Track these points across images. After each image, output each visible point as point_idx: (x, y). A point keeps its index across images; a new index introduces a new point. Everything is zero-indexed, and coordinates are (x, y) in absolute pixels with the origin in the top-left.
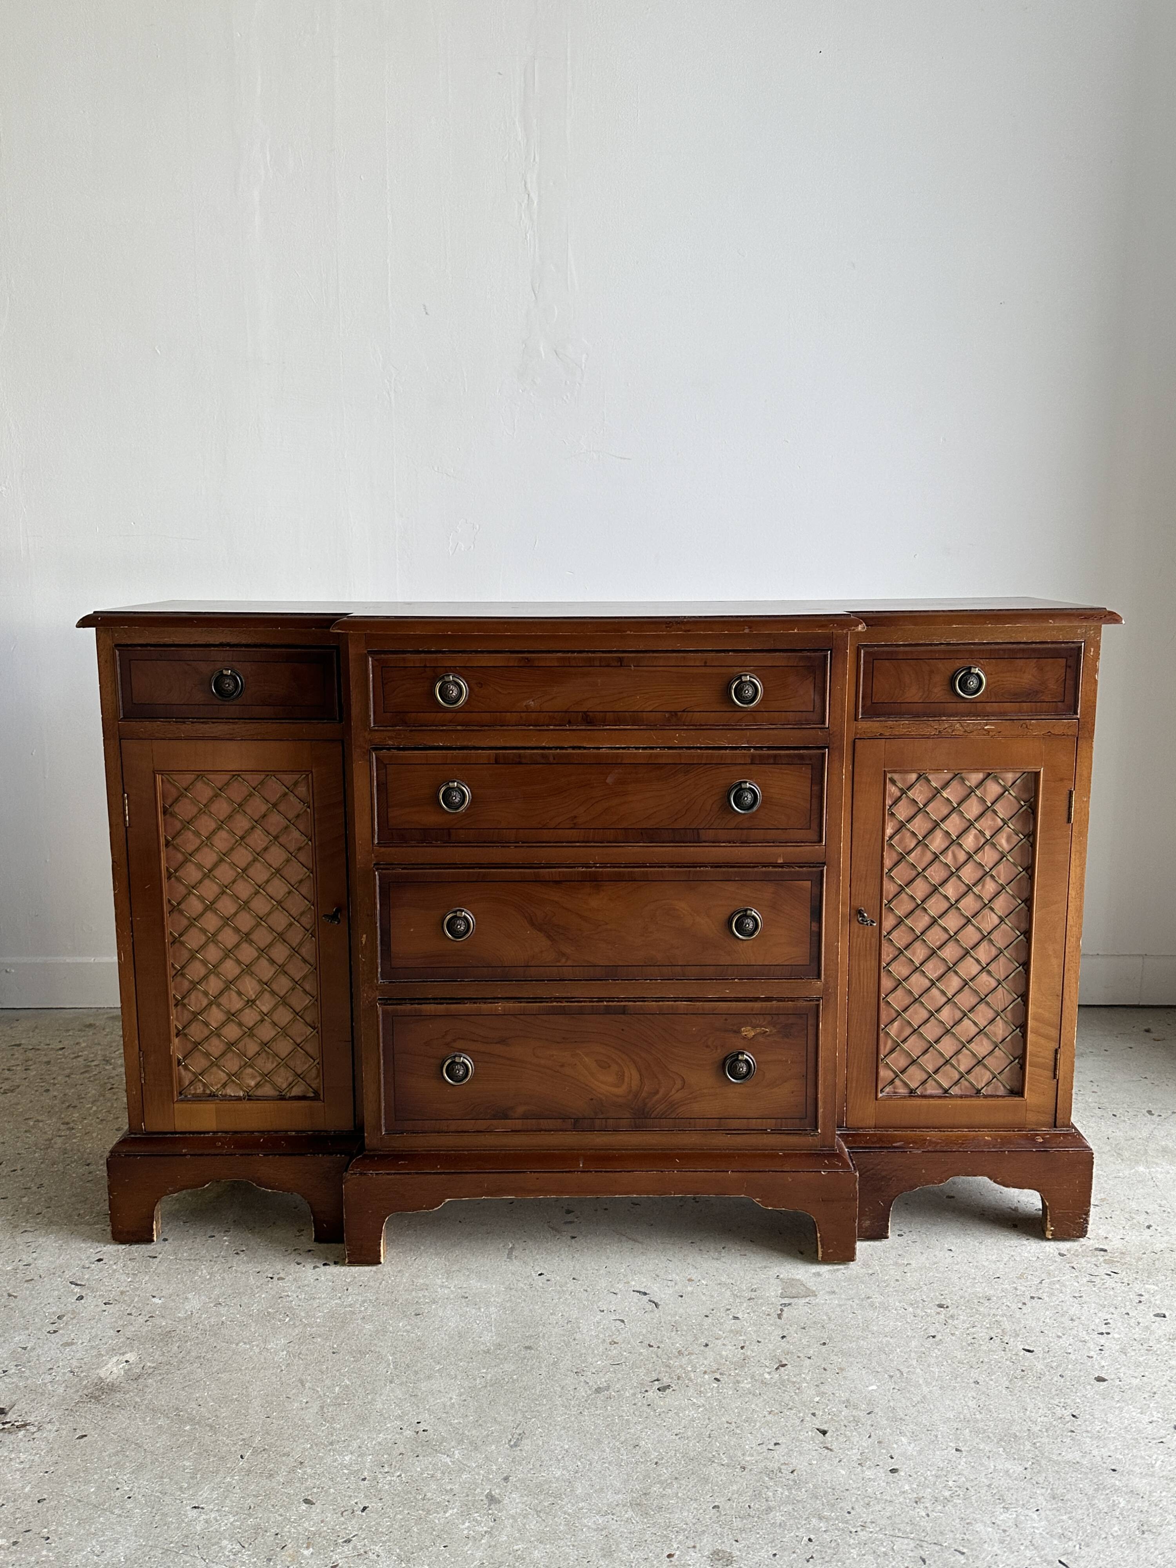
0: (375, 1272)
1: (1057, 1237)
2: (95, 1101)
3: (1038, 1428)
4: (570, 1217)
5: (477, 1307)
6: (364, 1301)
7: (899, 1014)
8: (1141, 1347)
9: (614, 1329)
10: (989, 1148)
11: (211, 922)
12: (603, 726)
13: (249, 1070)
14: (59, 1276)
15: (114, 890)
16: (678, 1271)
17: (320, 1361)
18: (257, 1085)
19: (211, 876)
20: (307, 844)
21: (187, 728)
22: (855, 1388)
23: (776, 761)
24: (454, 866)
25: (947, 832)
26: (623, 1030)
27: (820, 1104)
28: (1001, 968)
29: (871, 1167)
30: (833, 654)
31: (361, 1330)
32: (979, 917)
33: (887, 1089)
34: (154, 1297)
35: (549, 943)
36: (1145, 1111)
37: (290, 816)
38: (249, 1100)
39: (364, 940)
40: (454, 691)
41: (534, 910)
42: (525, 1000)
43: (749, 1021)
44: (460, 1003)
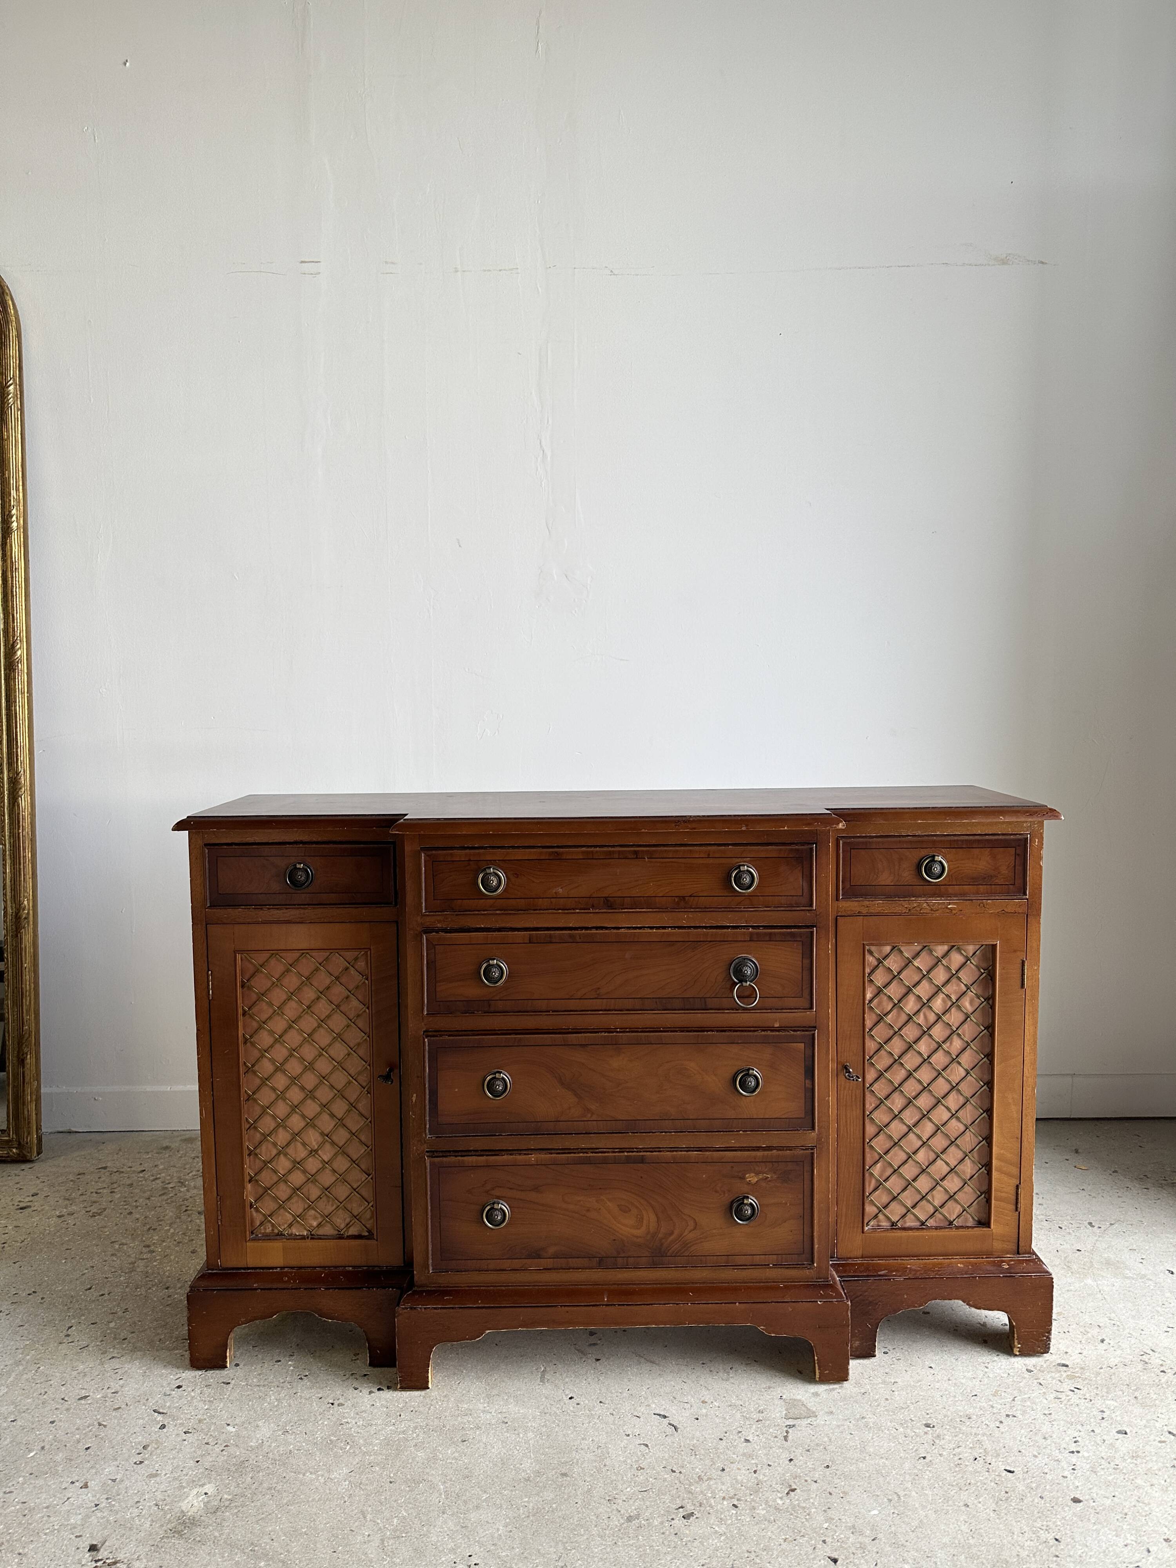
1: (1026, 1353)
2: (172, 1223)
3: (1026, 1553)
4: (593, 1339)
5: (516, 1432)
6: (416, 1428)
7: (881, 1157)
8: (1108, 1466)
9: (639, 1454)
10: (962, 1274)
11: (280, 1081)
12: (622, 908)
13: (312, 1212)
14: (144, 1404)
15: (198, 1055)
16: (692, 1393)
17: (378, 1491)
18: (319, 1225)
19: (281, 1040)
20: (365, 1011)
21: (265, 914)
22: (859, 1513)
23: (771, 938)
24: (493, 1032)
25: (919, 996)
26: (641, 1177)
27: (816, 1240)
28: (969, 1114)
29: (859, 1293)
30: (818, 847)
31: (414, 1459)
32: (948, 1070)
33: (872, 1223)
34: (228, 1425)
35: (577, 1100)
36: (1086, 1223)
37: (350, 988)
38: (312, 1239)
39: (414, 1099)
40: (494, 881)
41: (563, 1070)
42: (555, 1151)
43: (752, 1168)
44: (498, 1155)
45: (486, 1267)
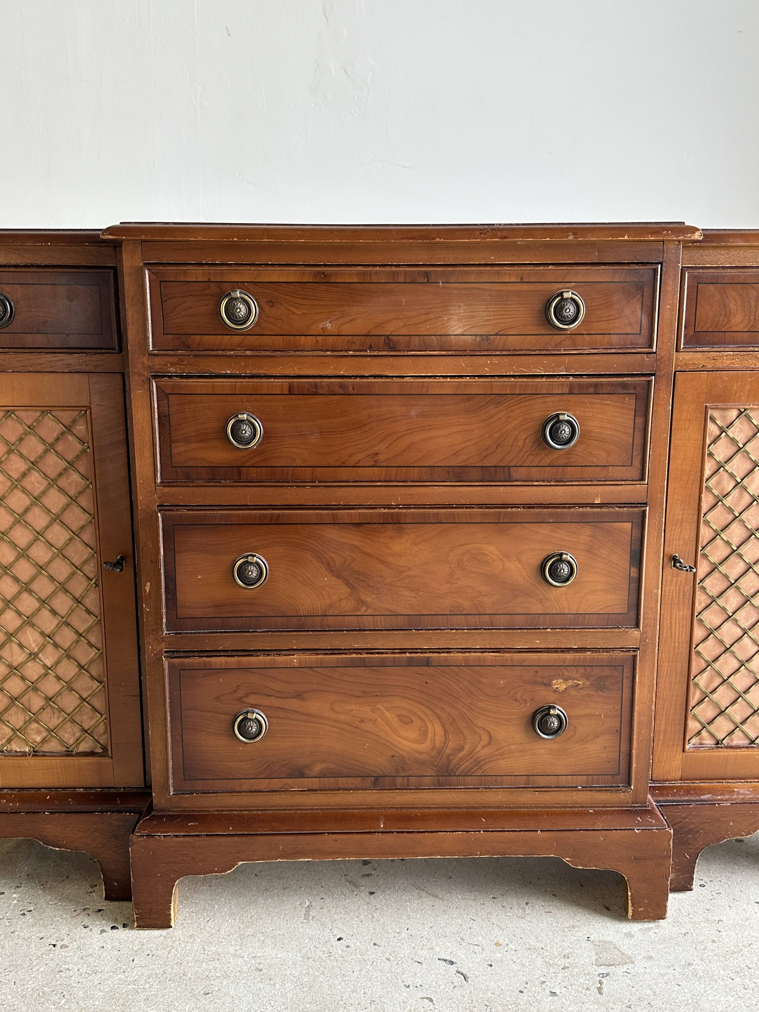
0: (165, 937)
4: (367, 869)
5: (272, 982)
6: (150, 976)
7: (709, 664)
12: (408, 351)
13: (34, 726)
16: (483, 932)
18: (44, 741)
20: (87, 487)
23: (596, 390)
24: (244, 507)
26: (426, 683)
27: (633, 759)
29: (678, 820)
30: (664, 268)
33: (693, 741)
35: (348, 590)
37: (69, 459)
38: (34, 755)
39: (148, 589)
40: (242, 310)
41: (332, 555)
42: (323, 652)
43: (561, 673)
44: (252, 655)
45: (239, 788)
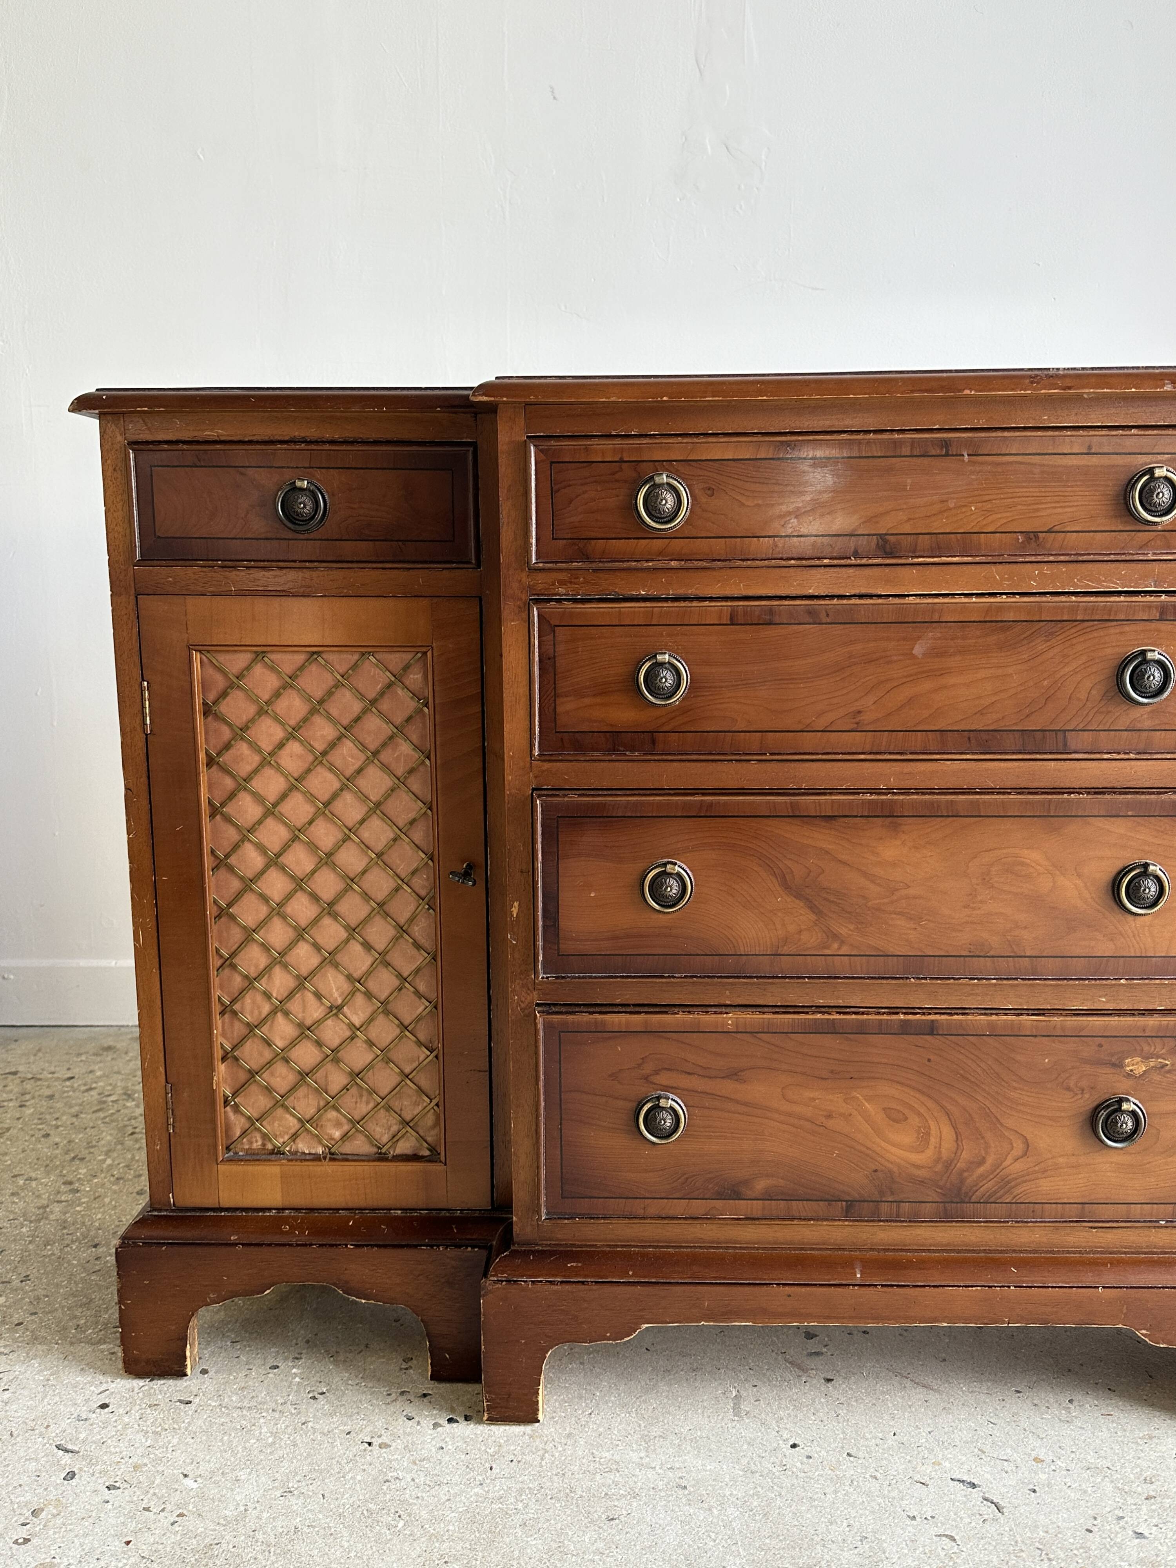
4: (813, 1345)
5: (705, 1506)
6: (521, 1491)
9: (937, 1552)
11: (276, 885)
12: (913, 557)
13: (332, 1114)
14: (41, 1435)
15: (128, 833)
16: (1011, 1442)
18: (345, 1137)
19: (276, 813)
20: (423, 762)
21: (241, 577)
24: (662, 790)
26: (929, 1060)
34: (186, 1476)
35: (813, 917)
37: (397, 720)
38: (331, 1160)
39: (515, 911)
40: (668, 501)
41: (789, 863)
42: (770, 1010)
43: (1138, 1048)
44: (666, 1013)
45: (642, 1211)
